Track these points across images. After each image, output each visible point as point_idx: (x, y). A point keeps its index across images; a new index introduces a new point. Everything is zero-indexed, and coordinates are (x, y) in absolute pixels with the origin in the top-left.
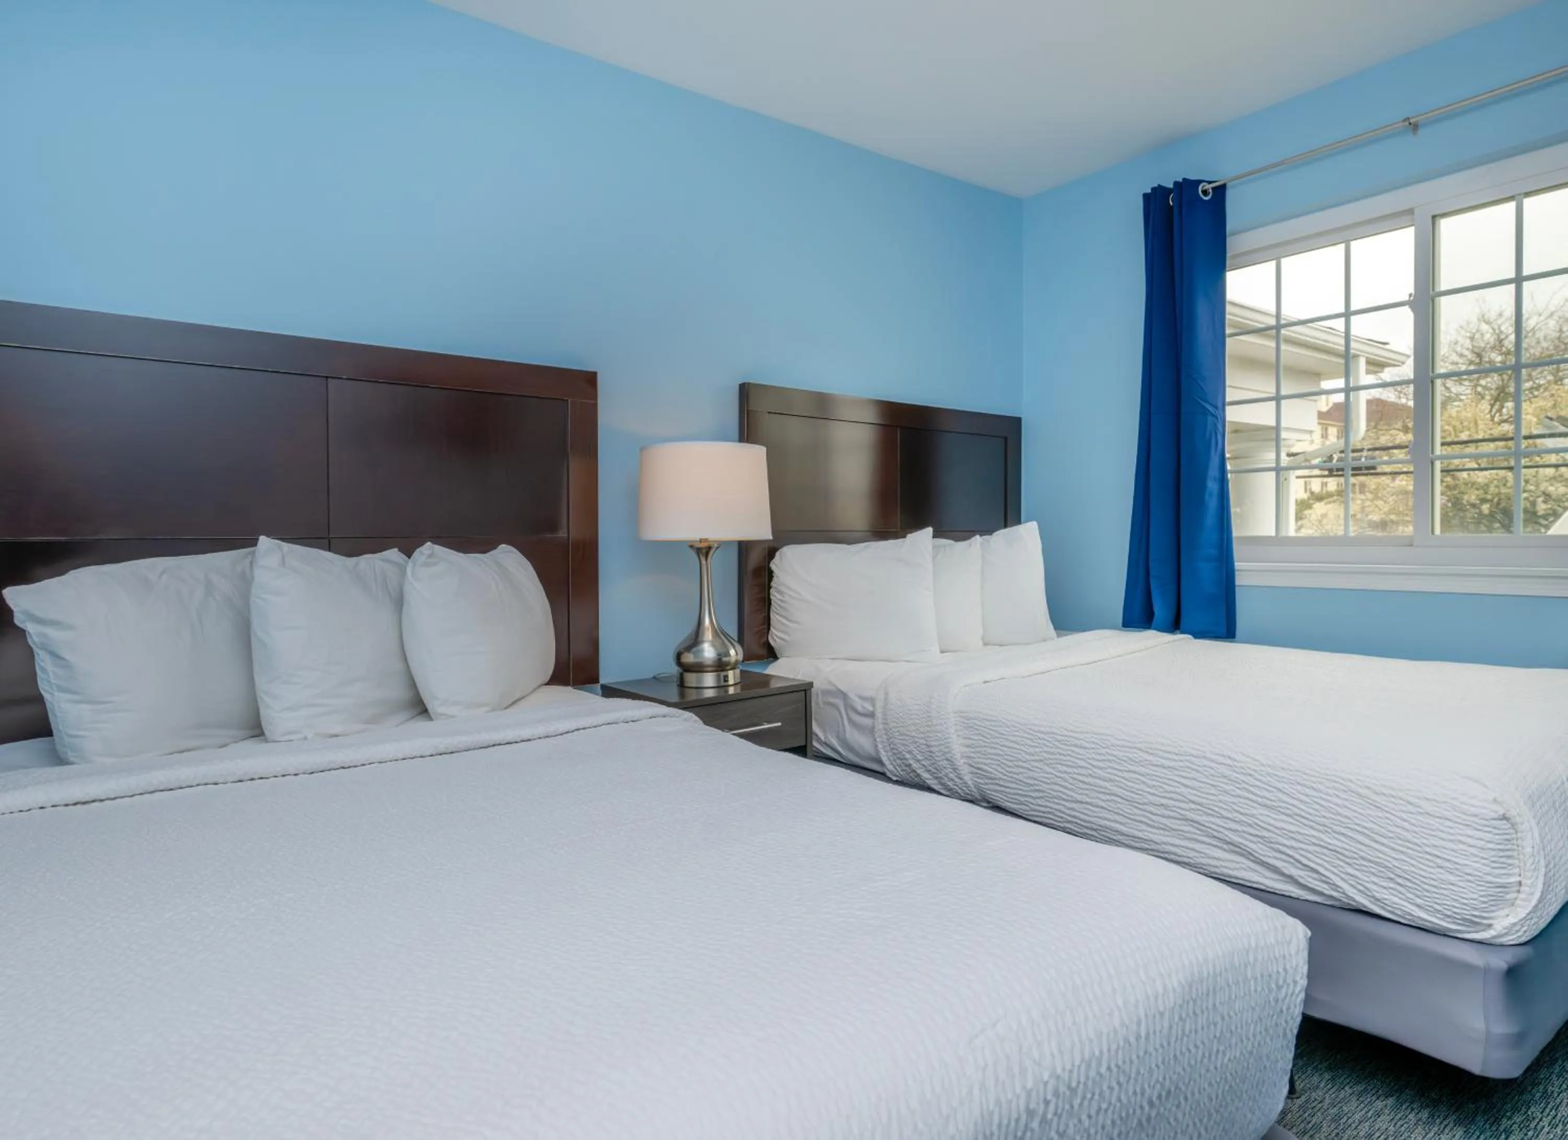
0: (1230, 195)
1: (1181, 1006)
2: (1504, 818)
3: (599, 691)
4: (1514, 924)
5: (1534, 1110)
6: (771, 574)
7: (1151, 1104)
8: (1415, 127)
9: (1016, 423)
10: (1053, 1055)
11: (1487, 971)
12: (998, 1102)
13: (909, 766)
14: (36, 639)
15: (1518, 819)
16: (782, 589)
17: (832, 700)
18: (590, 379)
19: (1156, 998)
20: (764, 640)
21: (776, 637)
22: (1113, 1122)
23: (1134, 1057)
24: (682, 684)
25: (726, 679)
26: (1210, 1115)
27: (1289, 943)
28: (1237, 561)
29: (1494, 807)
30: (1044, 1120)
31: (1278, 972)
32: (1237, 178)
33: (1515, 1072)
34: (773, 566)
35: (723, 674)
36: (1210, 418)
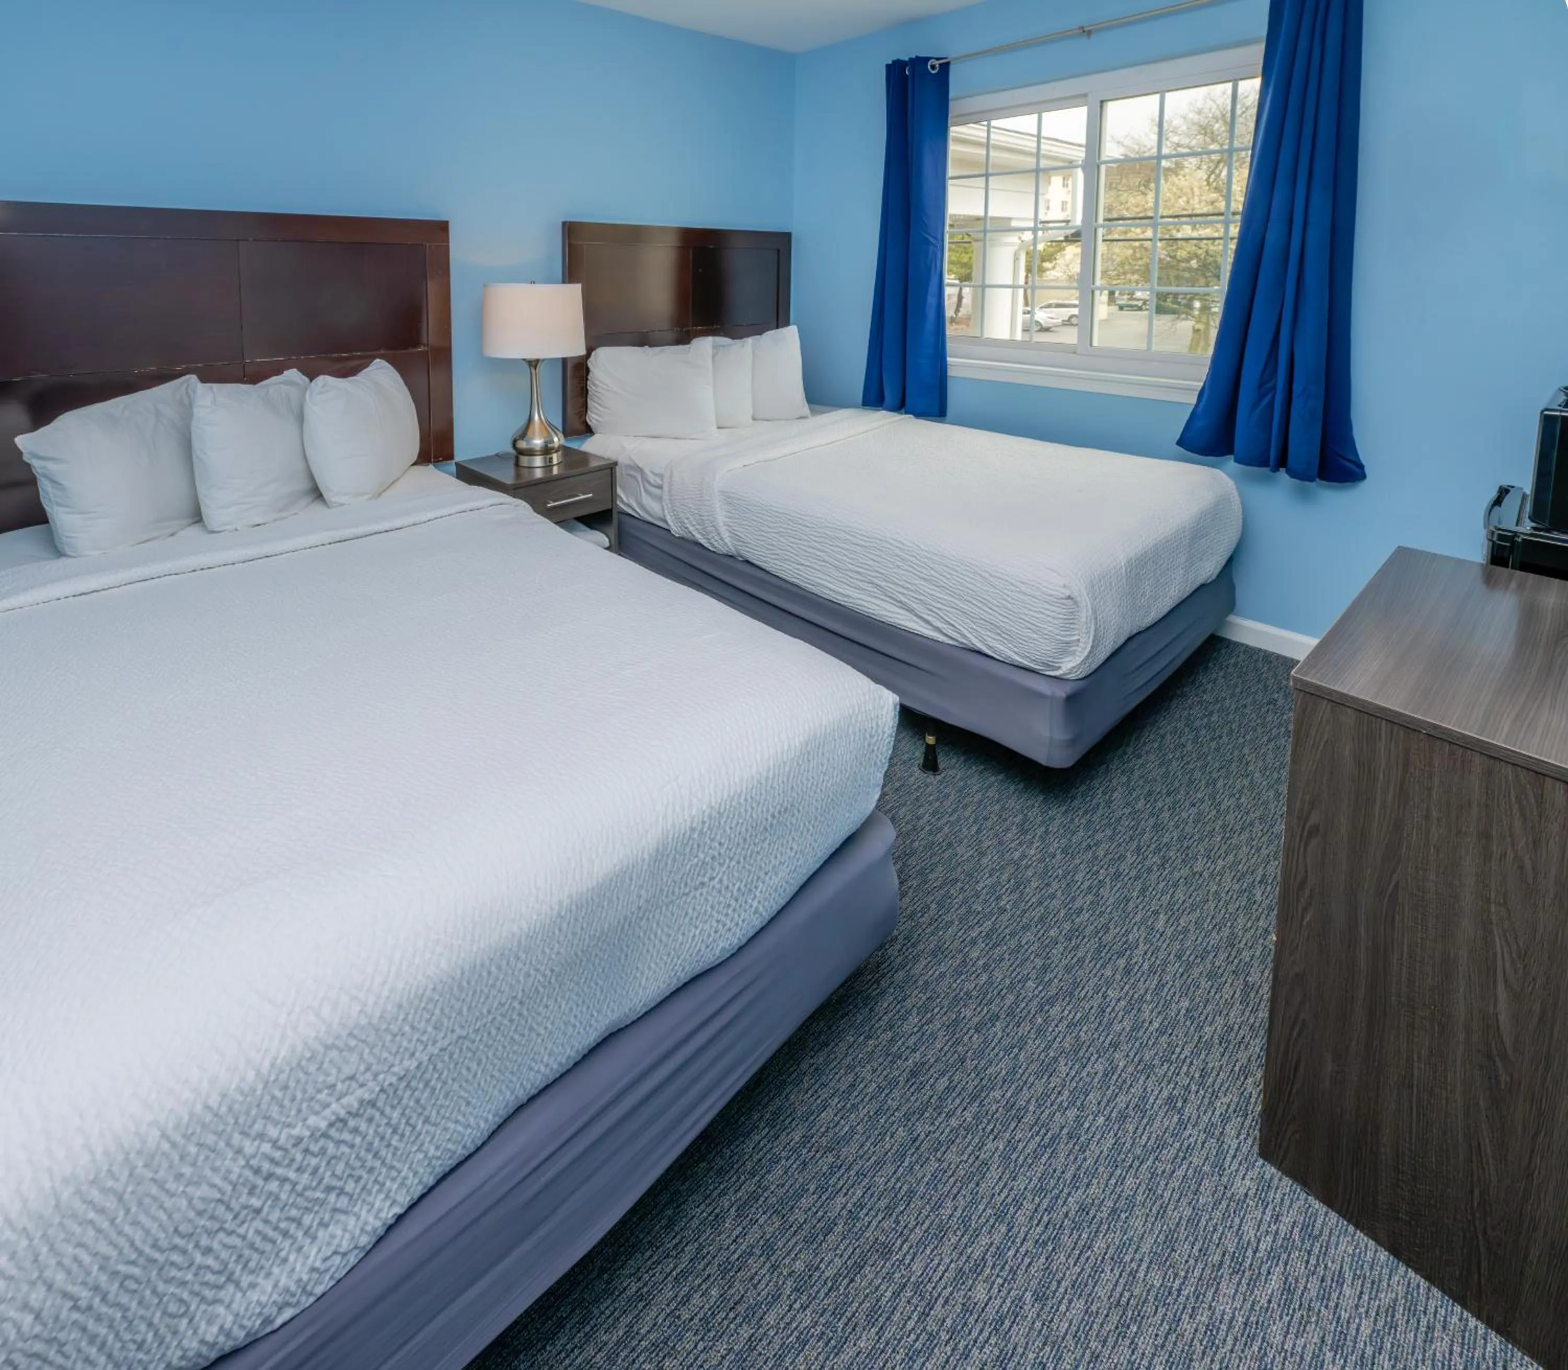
0: (953, 69)
1: (799, 757)
2: (1069, 598)
3: (453, 468)
4: (1074, 667)
5: (1096, 783)
6: (588, 371)
7: (773, 816)
8: (1089, 33)
9: (786, 237)
10: (710, 795)
11: (1052, 698)
12: (674, 825)
13: (686, 528)
14: (38, 470)
15: (1079, 599)
16: (597, 382)
17: (632, 473)
18: (443, 227)
19: (782, 754)
20: (583, 419)
21: (593, 418)
22: (747, 830)
23: (763, 791)
24: (517, 464)
25: (551, 459)
26: (816, 818)
27: (882, 708)
28: (950, 357)
29: (1063, 590)
30: (701, 832)
31: (872, 728)
32: (956, 59)
33: (1067, 764)
34: (589, 365)
35: (548, 456)
36: (931, 248)
